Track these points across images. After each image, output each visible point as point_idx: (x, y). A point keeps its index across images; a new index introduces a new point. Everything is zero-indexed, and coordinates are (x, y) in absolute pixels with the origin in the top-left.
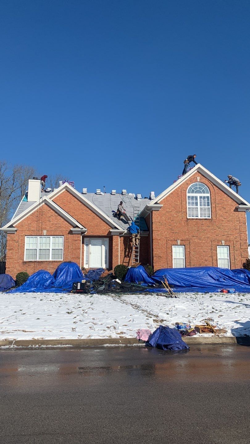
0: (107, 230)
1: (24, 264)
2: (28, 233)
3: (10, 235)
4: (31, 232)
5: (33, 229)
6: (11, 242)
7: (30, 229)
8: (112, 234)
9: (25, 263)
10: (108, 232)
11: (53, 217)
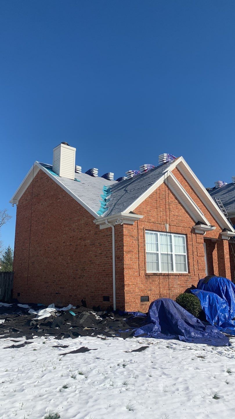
0: (218, 231)
1: (146, 278)
2: (148, 226)
3: (126, 226)
4: (152, 225)
5: (153, 220)
6: (128, 239)
7: (150, 219)
8: (223, 238)
9: (148, 276)
10: (219, 234)
11: (174, 204)
